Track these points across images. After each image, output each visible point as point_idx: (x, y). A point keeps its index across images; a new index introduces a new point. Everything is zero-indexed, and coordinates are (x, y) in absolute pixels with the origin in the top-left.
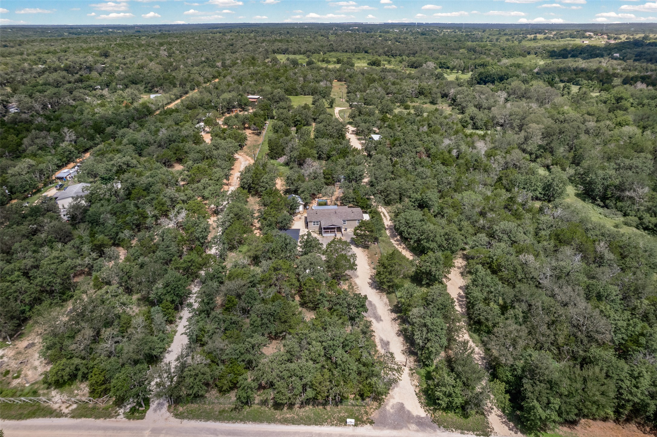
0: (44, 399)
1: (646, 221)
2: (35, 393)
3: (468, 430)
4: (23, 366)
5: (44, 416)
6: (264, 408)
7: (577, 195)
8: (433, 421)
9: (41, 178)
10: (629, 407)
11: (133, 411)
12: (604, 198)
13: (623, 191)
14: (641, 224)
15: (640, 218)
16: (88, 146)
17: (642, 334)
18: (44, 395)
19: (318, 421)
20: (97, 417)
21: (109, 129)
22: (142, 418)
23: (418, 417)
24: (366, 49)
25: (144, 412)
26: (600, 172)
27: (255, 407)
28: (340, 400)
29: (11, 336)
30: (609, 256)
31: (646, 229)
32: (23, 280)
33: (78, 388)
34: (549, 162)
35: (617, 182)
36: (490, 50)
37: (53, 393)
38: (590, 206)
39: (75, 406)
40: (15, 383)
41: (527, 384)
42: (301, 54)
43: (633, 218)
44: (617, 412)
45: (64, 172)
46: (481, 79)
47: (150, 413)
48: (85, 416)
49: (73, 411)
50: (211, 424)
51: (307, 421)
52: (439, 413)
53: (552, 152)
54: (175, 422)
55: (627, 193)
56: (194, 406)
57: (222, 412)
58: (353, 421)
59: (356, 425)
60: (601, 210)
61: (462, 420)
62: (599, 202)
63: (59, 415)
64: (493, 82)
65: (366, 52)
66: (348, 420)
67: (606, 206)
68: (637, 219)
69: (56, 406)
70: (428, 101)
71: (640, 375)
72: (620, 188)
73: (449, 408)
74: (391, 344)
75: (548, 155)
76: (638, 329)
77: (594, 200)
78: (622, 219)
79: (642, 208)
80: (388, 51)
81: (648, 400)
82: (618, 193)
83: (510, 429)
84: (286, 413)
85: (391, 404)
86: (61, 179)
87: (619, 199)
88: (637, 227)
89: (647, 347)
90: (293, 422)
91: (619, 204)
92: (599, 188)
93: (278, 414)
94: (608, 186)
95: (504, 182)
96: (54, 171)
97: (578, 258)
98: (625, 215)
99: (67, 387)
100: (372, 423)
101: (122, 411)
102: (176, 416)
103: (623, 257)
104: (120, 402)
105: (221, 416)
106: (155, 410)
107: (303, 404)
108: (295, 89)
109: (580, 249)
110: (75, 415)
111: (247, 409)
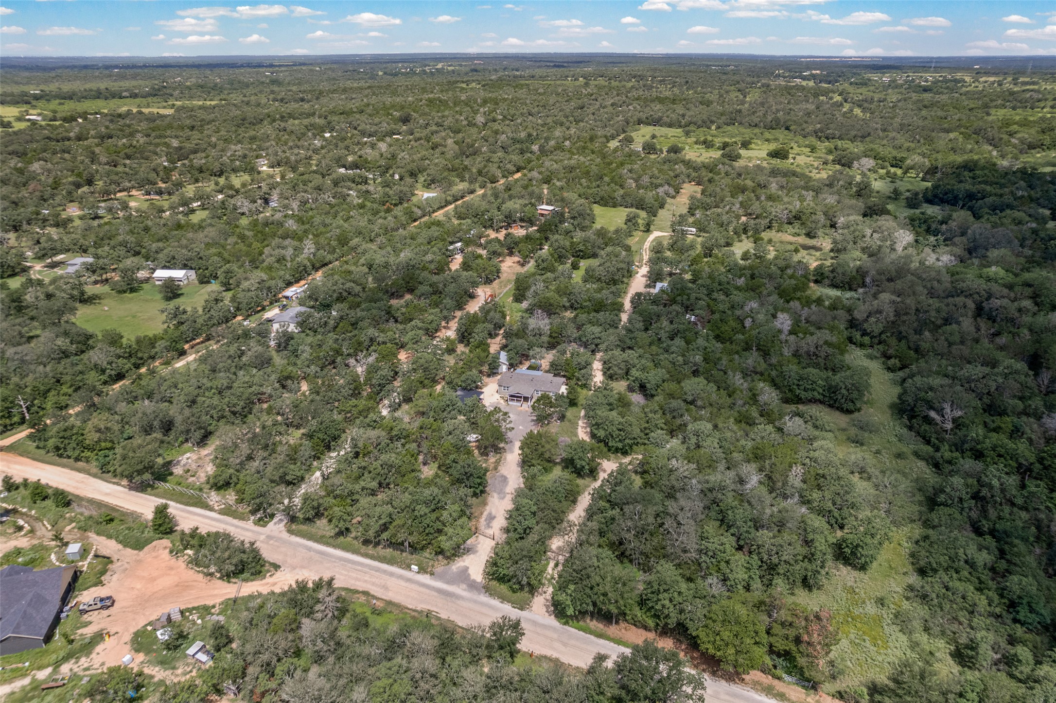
0: (205, 495)
1: (938, 455)
2: (201, 490)
3: (508, 602)
4: (199, 469)
5: (202, 508)
6: (355, 542)
8: (484, 587)
9: (267, 295)
11: (260, 519)
12: (911, 415)
14: (932, 458)
15: (936, 450)
16: (327, 260)
18: (206, 493)
19: (390, 561)
20: (235, 518)
21: (355, 241)
22: (265, 526)
25: (268, 523)
27: (349, 539)
29: (198, 444)
31: (936, 465)
32: (216, 397)
33: (230, 495)
34: (892, 352)
37: (213, 493)
38: (894, 423)
39: (223, 506)
40: (191, 479)
43: (929, 448)
45: (290, 292)
47: (271, 525)
48: (227, 515)
49: (221, 509)
50: (310, 544)
51: (383, 559)
52: (493, 582)
54: (285, 535)
55: (932, 414)
56: (303, 527)
57: (323, 537)
58: (416, 568)
59: (418, 572)
60: (901, 431)
61: (510, 593)
62: (905, 420)
63: (211, 509)
66: (413, 566)
67: (910, 427)
69: (211, 503)
74: (495, 520)
77: (901, 416)
78: (917, 447)
82: (926, 412)
83: (547, 611)
84: (370, 550)
85: (458, 565)
86: (287, 298)
88: (928, 462)
90: (372, 557)
91: (925, 427)
93: (363, 549)
94: (917, 399)
96: (282, 289)
98: (927, 443)
99: (222, 491)
100: (433, 574)
101: (252, 518)
102: (290, 531)
104: (253, 512)
105: (320, 540)
106: (275, 524)
107: (386, 546)
110: (221, 512)
111: (342, 539)
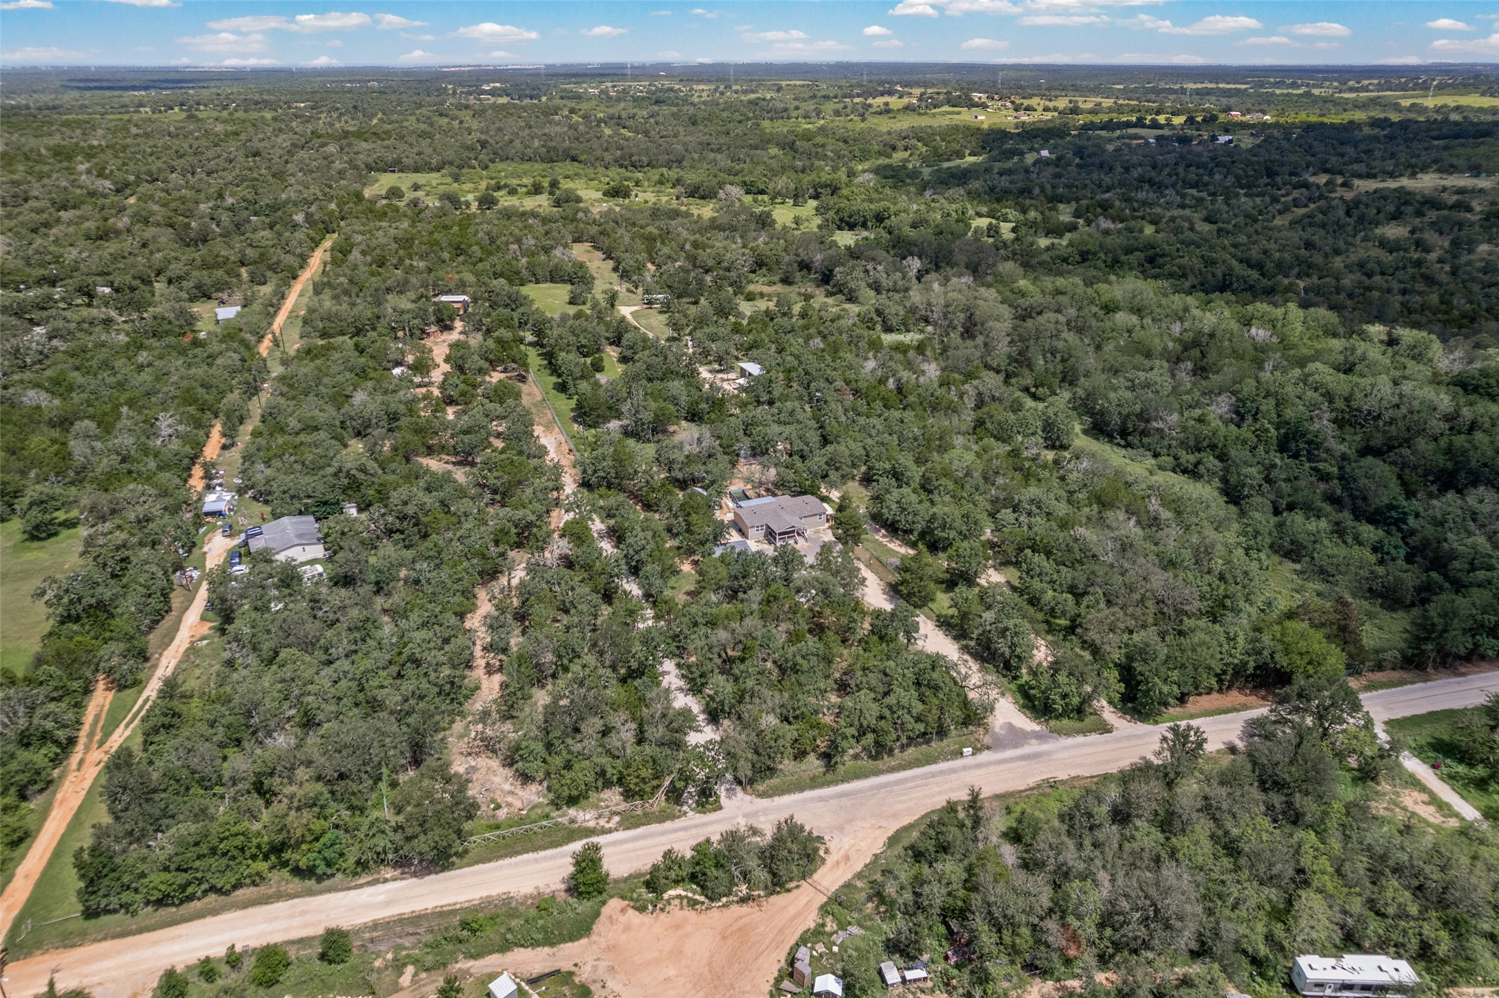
0: (564, 821)
1: (1183, 460)
2: (546, 817)
3: (1089, 732)
5: (588, 837)
6: (860, 763)
7: (1085, 432)
8: (1052, 732)
10: (1230, 671)
11: (701, 804)
12: (1124, 433)
13: (1148, 421)
14: (1178, 465)
15: (1176, 458)
17: (1226, 596)
18: (561, 817)
19: (929, 761)
22: (720, 808)
23: (1033, 732)
24: (573, 153)
25: (717, 802)
26: (1112, 395)
28: (942, 733)
30: (1166, 514)
31: (1185, 471)
33: (602, 800)
34: (1028, 381)
35: (1138, 408)
36: (823, 146)
37: (571, 811)
38: (1107, 447)
39: (617, 818)
40: (502, 814)
41: (1138, 666)
42: (432, 170)
43: (1166, 458)
44: (1220, 681)
46: (841, 220)
47: (724, 802)
48: (643, 824)
49: (620, 823)
50: (811, 794)
51: (918, 763)
52: (1052, 723)
53: (1030, 366)
55: (1155, 424)
57: (814, 779)
58: (969, 750)
59: (974, 754)
60: (1123, 452)
61: (1078, 725)
62: (1119, 440)
64: (864, 225)
65: (574, 159)
66: (964, 751)
67: (1128, 445)
68: (1171, 459)
69: (592, 824)
70: (776, 278)
71: (1236, 636)
72: (1144, 417)
73: (1065, 714)
75: (1026, 371)
76: (1221, 591)
77: (1111, 438)
78: (1153, 461)
79: (1174, 443)
80: (622, 157)
81: (1246, 658)
82: (1142, 425)
83: (1128, 722)
84: (889, 761)
85: (998, 726)
86: (214, 514)
87: (1144, 433)
88: (1174, 471)
89: (1232, 610)
91: (1146, 440)
92: (1115, 420)
94: (1128, 415)
95: (989, 425)
97: (1132, 522)
98: (1156, 455)
99: (583, 802)
100: (988, 748)
101: (686, 808)
102: (761, 795)
103: (1178, 513)
105: (815, 784)
106: (729, 798)
107: (903, 748)
108: (518, 273)
109: (1130, 512)
111: (839, 770)
